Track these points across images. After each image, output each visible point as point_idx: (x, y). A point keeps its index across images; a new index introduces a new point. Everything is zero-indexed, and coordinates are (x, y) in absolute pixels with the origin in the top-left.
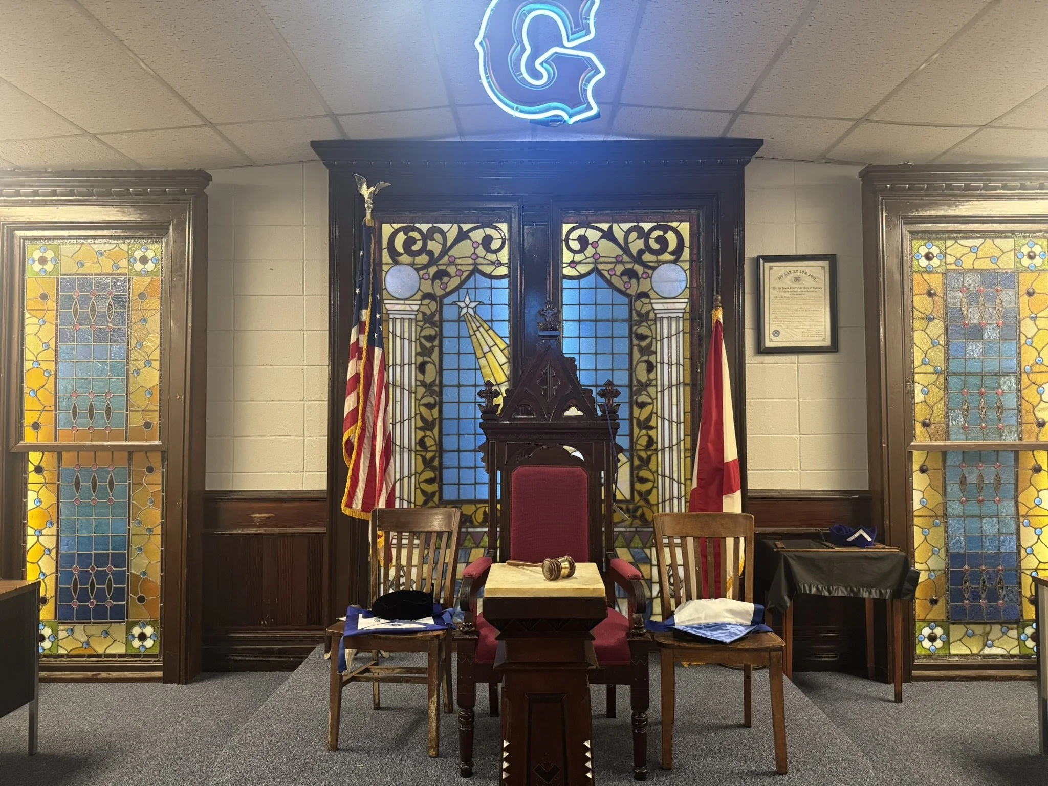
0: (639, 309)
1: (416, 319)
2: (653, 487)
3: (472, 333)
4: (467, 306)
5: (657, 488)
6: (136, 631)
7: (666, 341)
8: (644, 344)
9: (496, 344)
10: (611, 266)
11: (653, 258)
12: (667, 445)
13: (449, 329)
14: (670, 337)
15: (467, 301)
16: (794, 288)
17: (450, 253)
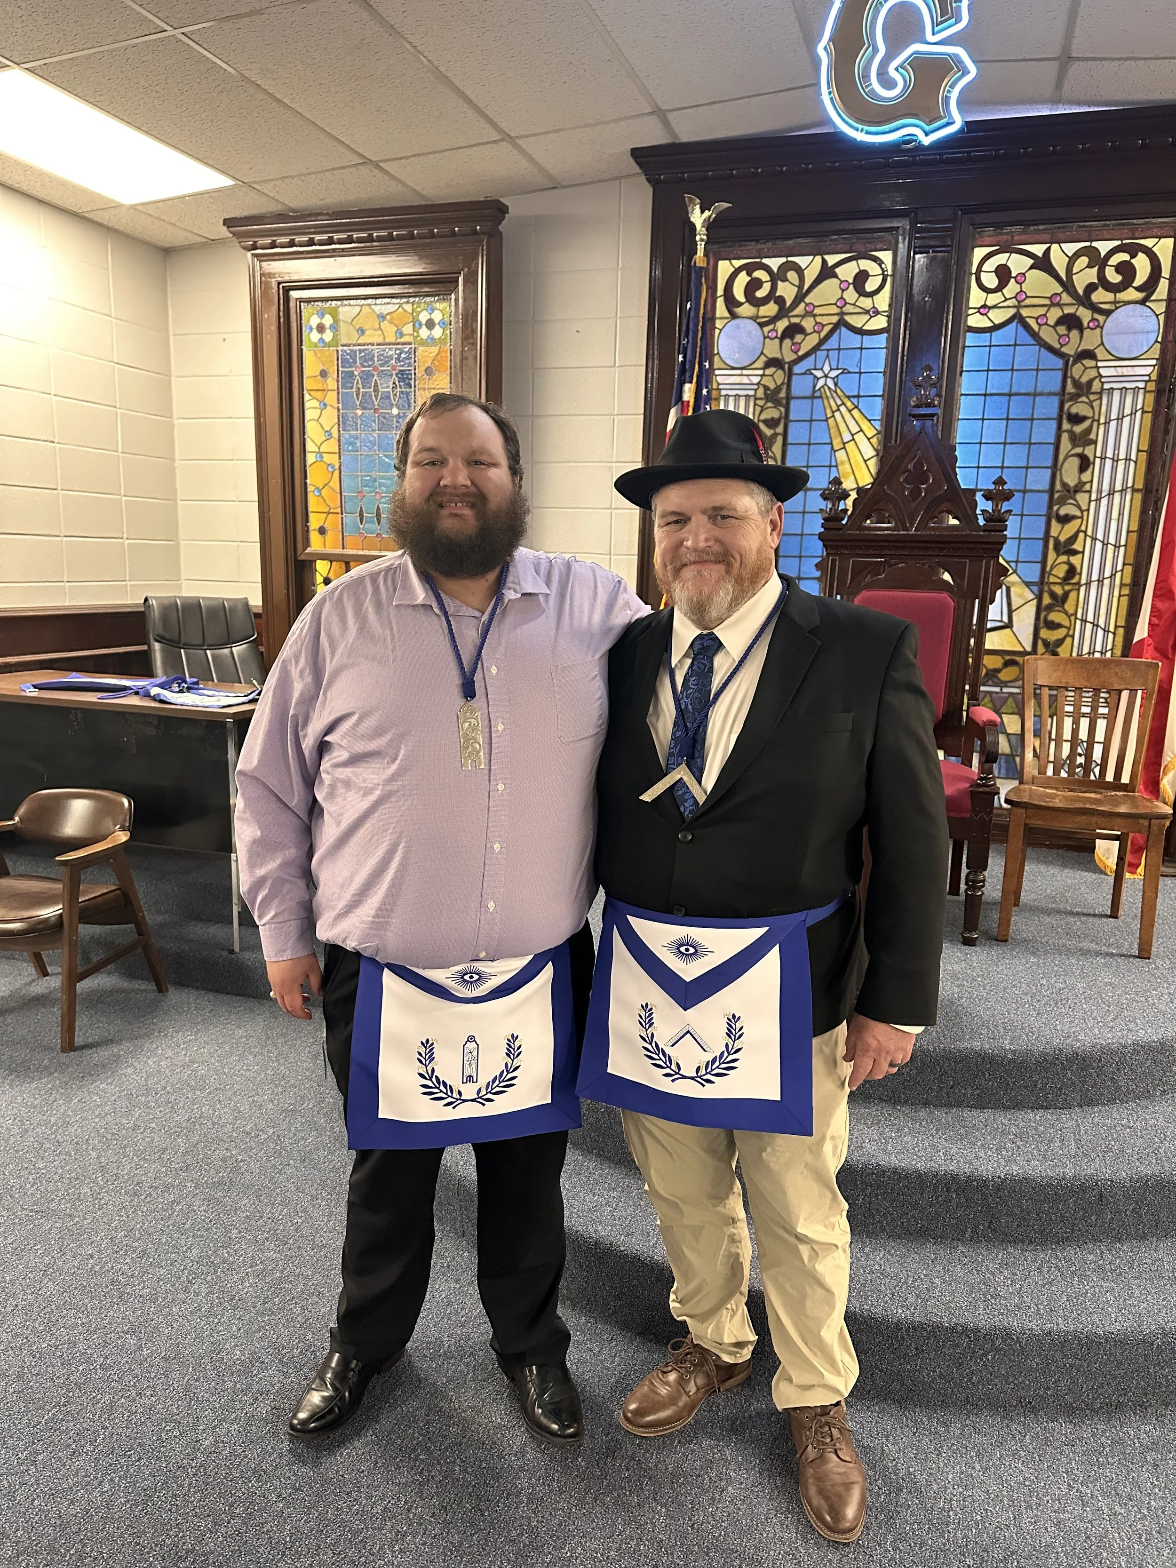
0: (1077, 377)
1: (754, 396)
2: (1067, 635)
3: (829, 415)
4: (826, 376)
5: (1073, 637)
7: (1113, 424)
8: (1078, 429)
9: (861, 430)
10: (1041, 311)
11: (1110, 297)
12: (1095, 577)
13: (798, 409)
14: (1121, 419)
15: (826, 368)
17: (807, 300)
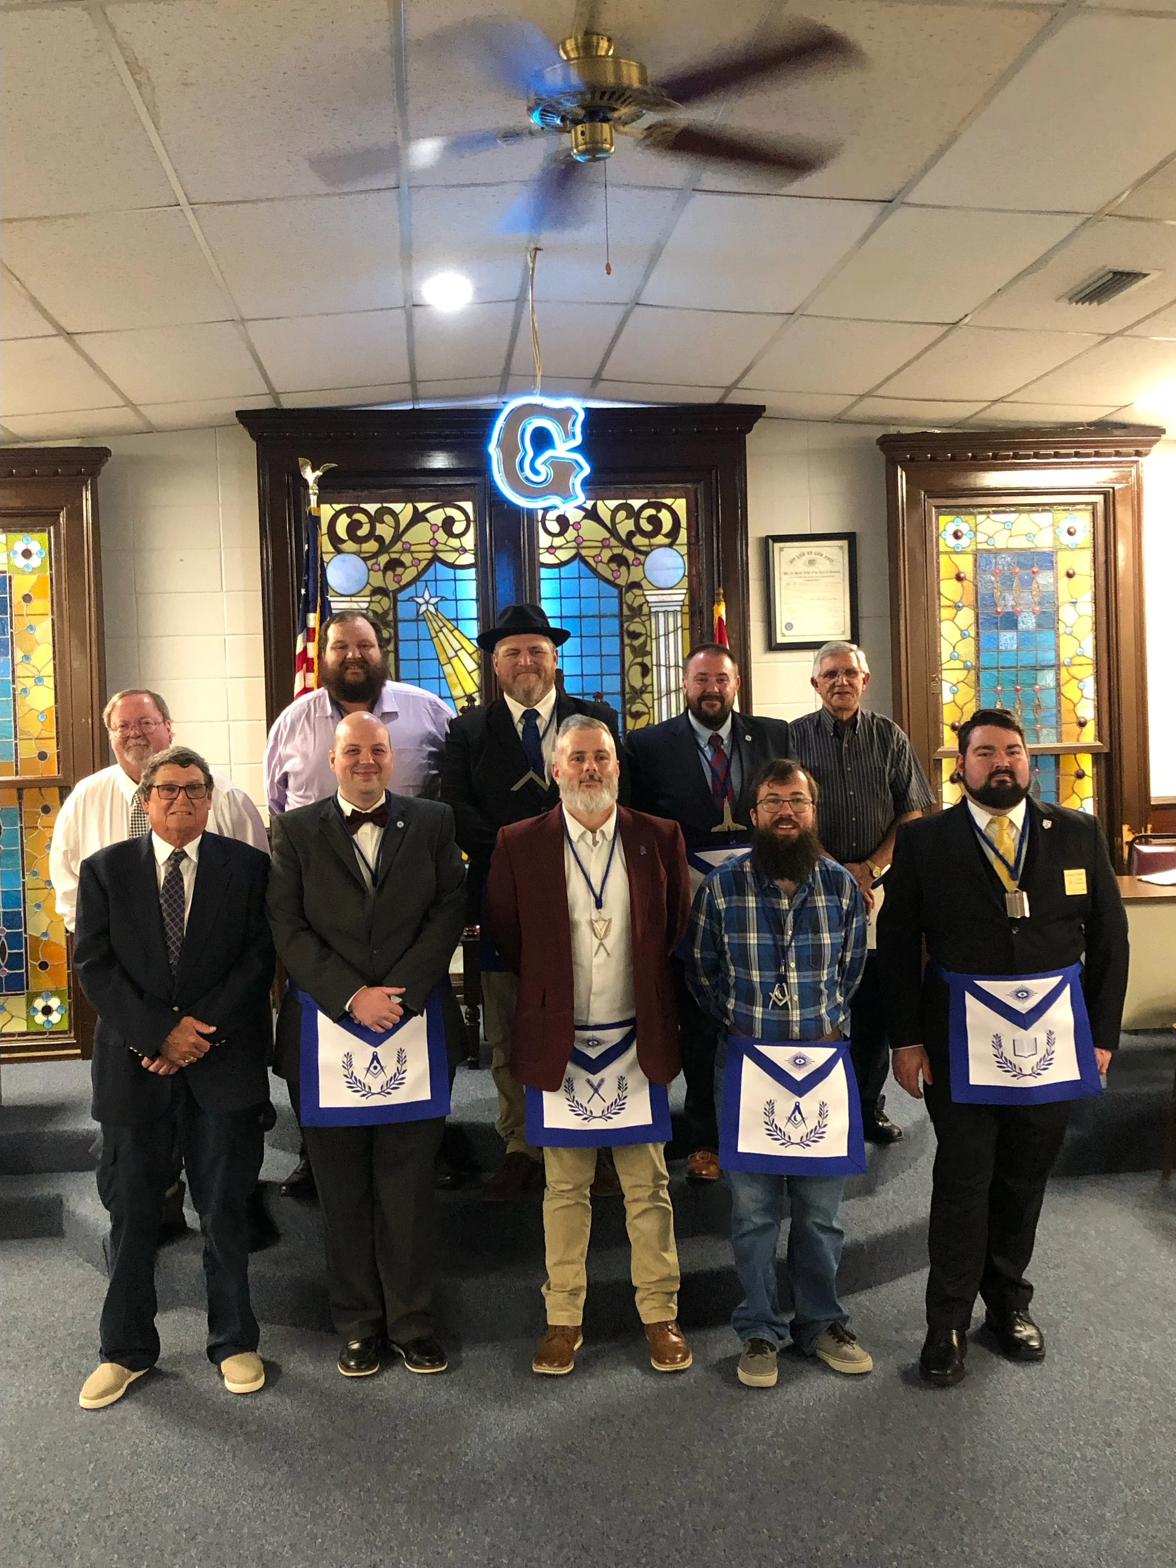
0: (630, 603)
3: (434, 635)
4: (427, 603)
6: (39, 1003)
7: (662, 639)
8: (637, 643)
9: (463, 648)
10: (596, 552)
11: (646, 541)
13: (405, 631)
14: (666, 635)
15: (427, 596)
16: (808, 573)
17: (404, 539)
